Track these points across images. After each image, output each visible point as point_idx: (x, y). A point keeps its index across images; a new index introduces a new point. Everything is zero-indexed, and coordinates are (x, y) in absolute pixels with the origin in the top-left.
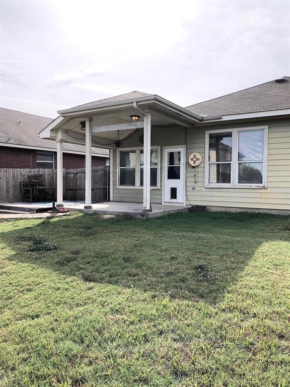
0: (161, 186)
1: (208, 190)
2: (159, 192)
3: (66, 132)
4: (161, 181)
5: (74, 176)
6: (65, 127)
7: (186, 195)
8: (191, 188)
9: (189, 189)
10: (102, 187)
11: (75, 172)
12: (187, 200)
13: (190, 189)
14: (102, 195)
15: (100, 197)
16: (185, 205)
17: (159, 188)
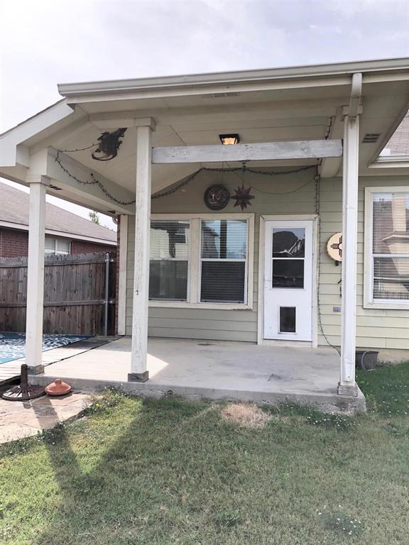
0: (256, 303)
1: (371, 313)
2: (250, 316)
3: (58, 157)
4: (256, 292)
5: (9, 275)
6: (60, 143)
7: (320, 324)
8: (332, 307)
9: (327, 310)
10: (88, 301)
11: (13, 264)
12: (322, 333)
13: (329, 310)
14: (87, 321)
15: (83, 325)
16: (315, 345)
17: (250, 306)
